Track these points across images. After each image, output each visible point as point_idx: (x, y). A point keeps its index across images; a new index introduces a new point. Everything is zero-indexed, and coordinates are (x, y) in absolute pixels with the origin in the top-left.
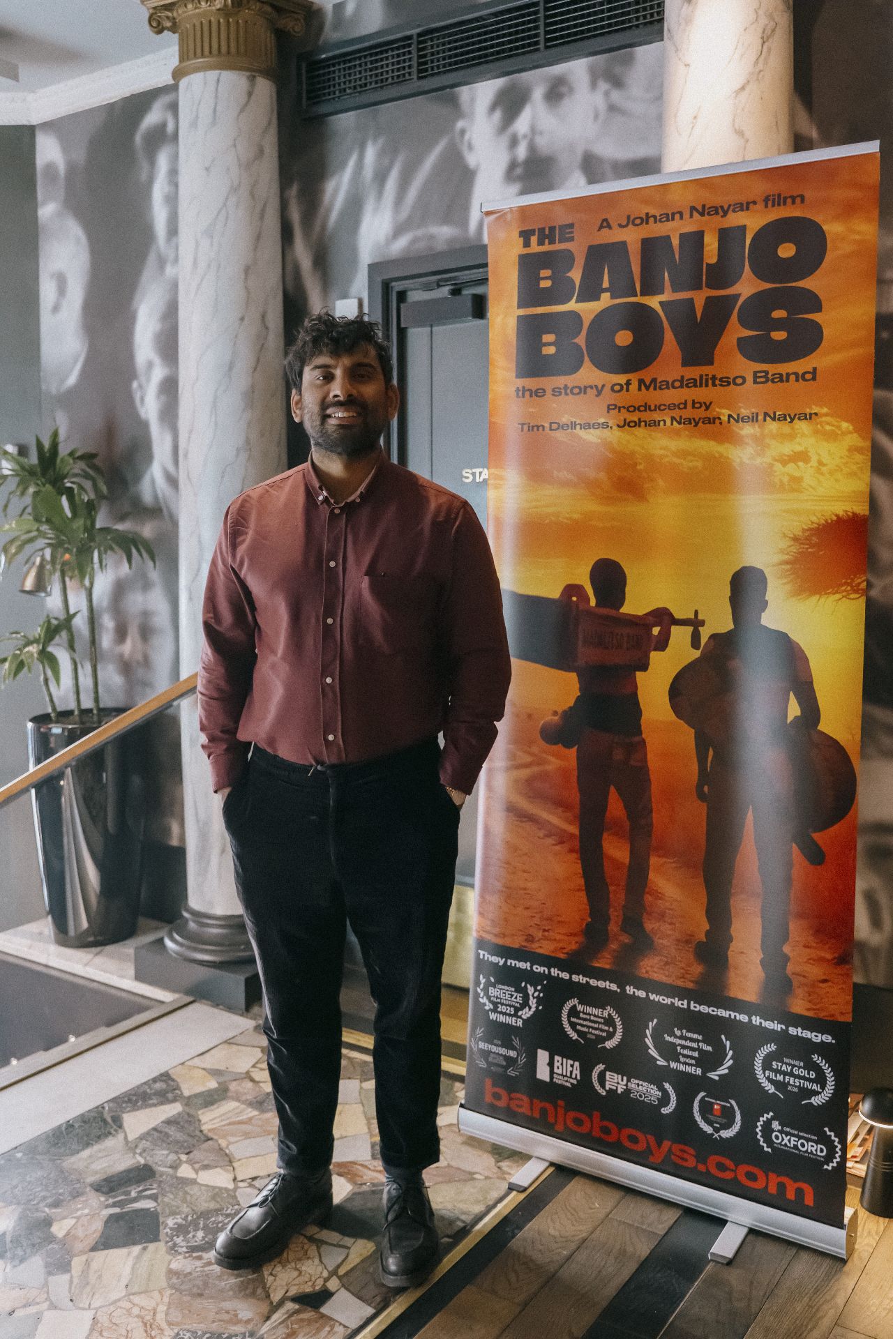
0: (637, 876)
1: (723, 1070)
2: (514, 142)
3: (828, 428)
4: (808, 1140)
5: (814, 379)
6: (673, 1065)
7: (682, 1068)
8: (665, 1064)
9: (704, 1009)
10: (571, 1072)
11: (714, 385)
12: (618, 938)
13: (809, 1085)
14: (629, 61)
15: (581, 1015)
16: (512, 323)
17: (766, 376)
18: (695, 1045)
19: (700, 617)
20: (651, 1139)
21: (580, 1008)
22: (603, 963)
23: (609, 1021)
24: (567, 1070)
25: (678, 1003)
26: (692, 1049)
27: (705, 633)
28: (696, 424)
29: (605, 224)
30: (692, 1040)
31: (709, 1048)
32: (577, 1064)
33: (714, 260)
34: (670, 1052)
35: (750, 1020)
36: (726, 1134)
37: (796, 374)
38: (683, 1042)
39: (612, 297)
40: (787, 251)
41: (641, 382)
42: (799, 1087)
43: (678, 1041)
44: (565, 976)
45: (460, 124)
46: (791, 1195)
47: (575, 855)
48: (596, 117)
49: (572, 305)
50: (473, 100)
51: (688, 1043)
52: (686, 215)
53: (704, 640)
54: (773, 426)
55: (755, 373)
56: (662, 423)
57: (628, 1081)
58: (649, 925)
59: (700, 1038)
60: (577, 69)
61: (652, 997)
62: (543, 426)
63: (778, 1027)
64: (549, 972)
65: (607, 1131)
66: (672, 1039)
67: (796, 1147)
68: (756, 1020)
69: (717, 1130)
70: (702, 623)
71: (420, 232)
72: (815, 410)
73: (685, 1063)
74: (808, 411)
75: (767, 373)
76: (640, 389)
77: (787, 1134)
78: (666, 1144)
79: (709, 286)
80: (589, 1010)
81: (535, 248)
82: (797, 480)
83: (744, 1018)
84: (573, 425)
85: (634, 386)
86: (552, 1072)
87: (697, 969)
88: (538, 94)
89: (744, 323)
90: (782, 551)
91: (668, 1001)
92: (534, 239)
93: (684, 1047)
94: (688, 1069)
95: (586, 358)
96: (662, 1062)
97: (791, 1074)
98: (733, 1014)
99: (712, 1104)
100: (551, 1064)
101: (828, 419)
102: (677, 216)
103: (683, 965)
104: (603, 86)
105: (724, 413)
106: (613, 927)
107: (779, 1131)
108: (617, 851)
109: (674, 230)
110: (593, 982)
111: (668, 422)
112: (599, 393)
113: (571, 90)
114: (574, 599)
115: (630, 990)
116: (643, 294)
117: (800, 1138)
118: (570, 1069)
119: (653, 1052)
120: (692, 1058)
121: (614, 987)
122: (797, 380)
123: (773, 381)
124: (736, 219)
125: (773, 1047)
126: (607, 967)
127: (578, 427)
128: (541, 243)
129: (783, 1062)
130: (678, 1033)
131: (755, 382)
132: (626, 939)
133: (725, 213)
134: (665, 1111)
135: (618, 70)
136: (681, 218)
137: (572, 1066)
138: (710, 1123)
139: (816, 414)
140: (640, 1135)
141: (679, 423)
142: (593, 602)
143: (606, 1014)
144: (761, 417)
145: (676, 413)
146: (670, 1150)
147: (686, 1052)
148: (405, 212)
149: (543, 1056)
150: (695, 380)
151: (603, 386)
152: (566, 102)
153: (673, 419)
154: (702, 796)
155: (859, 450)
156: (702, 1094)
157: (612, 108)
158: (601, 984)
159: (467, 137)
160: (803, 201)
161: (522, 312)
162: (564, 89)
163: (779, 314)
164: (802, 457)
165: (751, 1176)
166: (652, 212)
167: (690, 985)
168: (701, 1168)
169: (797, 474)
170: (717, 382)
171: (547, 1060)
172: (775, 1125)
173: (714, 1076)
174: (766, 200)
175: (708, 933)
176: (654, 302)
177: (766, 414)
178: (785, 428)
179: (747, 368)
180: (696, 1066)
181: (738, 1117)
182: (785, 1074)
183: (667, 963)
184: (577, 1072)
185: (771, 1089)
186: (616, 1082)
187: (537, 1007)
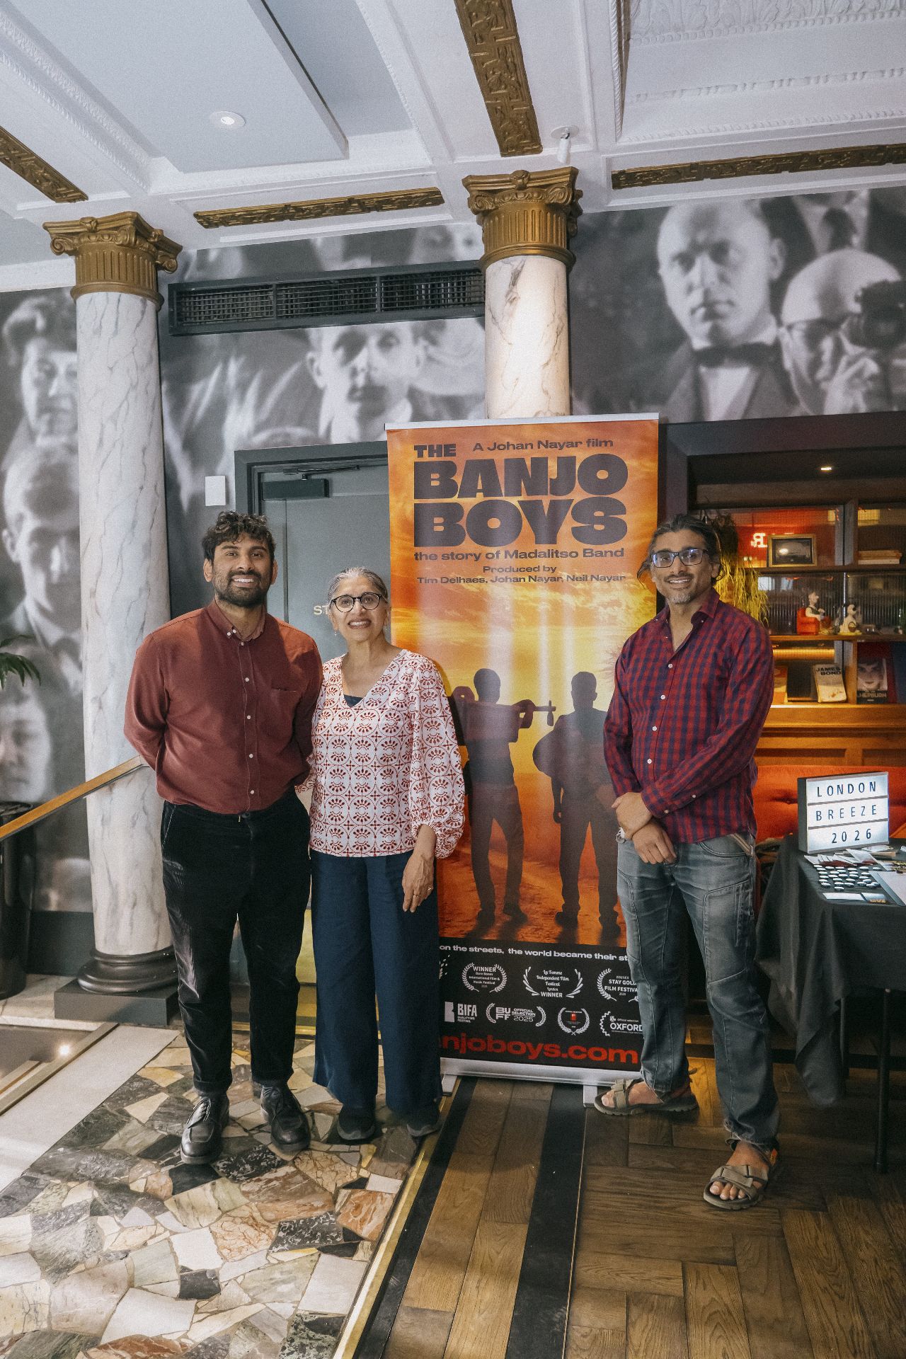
0: (514, 875)
1: (577, 991)
2: (354, 373)
3: (632, 586)
4: (633, 1023)
5: (622, 555)
6: (543, 994)
7: (549, 995)
8: (537, 994)
9: (562, 955)
10: (470, 1013)
11: (557, 557)
12: (501, 918)
13: (632, 990)
14: (442, 328)
15: (477, 973)
16: (410, 510)
17: (591, 553)
18: (558, 979)
19: (553, 705)
20: (529, 1045)
21: (475, 969)
22: (492, 936)
23: (497, 974)
24: (468, 1011)
25: (545, 954)
26: (556, 982)
27: (556, 716)
28: (547, 581)
29: (478, 447)
30: (555, 976)
31: (567, 979)
32: (475, 1006)
33: (554, 477)
34: (541, 986)
35: (593, 956)
36: (580, 1031)
37: (611, 552)
38: (550, 978)
39: (485, 496)
40: (602, 475)
41: (507, 552)
42: (626, 992)
43: (546, 978)
44: (464, 949)
45: (310, 355)
46: (623, 1060)
47: (469, 868)
48: (418, 363)
49: (455, 499)
50: (320, 339)
51: (553, 978)
52: (535, 446)
53: (555, 720)
54: (597, 584)
55: (585, 550)
56: (522, 580)
57: (512, 1010)
58: (524, 907)
59: (561, 973)
60: (403, 328)
61: (527, 953)
62: (436, 580)
63: (611, 957)
64: (452, 949)
65: (497, 1046)
66: (542, 978)
67: (625, 1029)
68: (597, 956)
69: (574, 1030)
70: (554, 709)
71: (279, 430)
72: (623, 574)
73: (551, 991)
74: (619, 575)
75: (592, 550)
76: (506, 557)
77: (620, 1022)
78: (541, 1045)
79: (554, 493)
80: (482, 969)
81: (426, 458)
82: (614, 618)
83: (589, 956)
84: (459, 580)
85: (502, 554)
86: (456, 1015)
87: (558, 930)
88: (373, 341)
89: (576, 517)
90: (605, 662)
91: (538, 954)
92: (426, 453)
93: (550, 981)
94: (554, 995)
95: (467, 537)
96: (535, 994)
97: (621, 985)
98: (582, 955)
99: (570, 1014)
100: (455, 1010)
101: (632, 580)
102: (529, 447)
103: (547, 929)
104: (423, 342)
105: (564, 575)
106: (498, 912)
107: (615, 1022)
108: (498, 861)
109: (528, 455)
110: (485, 950)
111: (527, 580)
112: (477, 558)
113: (398, 342)
114: (463, 696)
115: (511, 951)
116: (506, 495)
117: (628, 1023)
118: (469, 1010)
119: (529, 988)
120: (556, 987)
121: (500, 951)
122: (612, 555)
123: (596, 555)
124: (568, 452)
125: (609, 971)
126: (495, 938)
127: (462, 581)
128: (431, 455)
129: (615, 979)
130: (546, 973)
131: (584, 556)
132: (507, 918)
133: (561, 449)
134: (538, 1025)
135: (433, 333)
136: (532, 448)
137: (471, 1008)
138: (568, 1026)
139: (624, 577)
140: (520, 1043)
141: (535, 580)
142: (477, 698)
143: (494, 970)
144: (589, 578)
145: (532, 574)
146: (543, 1049)
147: (552, 984)
148: (264, 415)
149: (449, 1006)
150: (545, 553)
151: (480, 554)
152: (394, 350)
153: (530, 577)
154: (557, 819)
155: (650, 600)
156: (564, 1009)
157: (430, 359)
158: (490, 950)
159: (316, 365)
160: (612, 445)
161: (417, 501)
162: (393, 341)
163: (599, 514)
164: (616, 603)
165: (598, 1054)
166: (511, 442)
167: (553, 941)
168: (565, 1056)
169: (614, 614)
170: (559, 555)
171: (452, 1008)
172: (612, 1019)
173: (571, 996)
174: (589, 441)
175: (564, 906)
176: (514, 501)
177: (592, 576)
178: (605, 585)
179: (580, 547)
180: (559, 992)
181: (588, 1019)
182: (617, 986)
183: (537, 930)
184: (474, 1012)
185: (608, 997)
186: (503, 1013)
187: (443, 974)
